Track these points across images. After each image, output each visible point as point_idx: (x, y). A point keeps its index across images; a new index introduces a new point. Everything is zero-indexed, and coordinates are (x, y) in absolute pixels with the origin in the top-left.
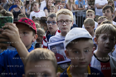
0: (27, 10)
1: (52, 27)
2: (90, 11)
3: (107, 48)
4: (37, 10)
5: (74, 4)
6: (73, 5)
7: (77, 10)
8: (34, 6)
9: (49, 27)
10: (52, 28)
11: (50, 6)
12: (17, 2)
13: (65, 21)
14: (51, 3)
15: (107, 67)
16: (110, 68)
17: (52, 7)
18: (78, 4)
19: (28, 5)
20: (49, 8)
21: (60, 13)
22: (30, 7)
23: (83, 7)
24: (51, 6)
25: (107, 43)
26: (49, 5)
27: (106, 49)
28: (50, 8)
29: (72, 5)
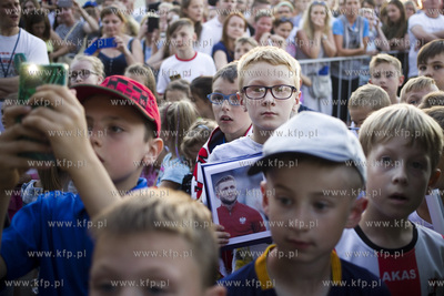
0: (151, 52)
1: (229, 114)
2: (384, 61)
3: (395, 196)
4: (187, 53)
5: (326, 31)
6: (325, 37)
7: (336, 55)
8: (179, 38)
9: (222, 114)
10: (230, 119)
11: (234, 40)
12: (114, 22)
13: (271, 89)
14: (238, 28)
15: (405, 272)
16: (417, 272)
17: (244, 41)
18: (344, 32)
19: (154, 34)
20: (231, 44)
21: (252, 60)
22: (162, 41)
23: (362, 45)
24: (238, 38)
25: (396, 181)
26: (234, 36)
27: (395, 202)
28: (234, 46)
29: (318, 35)
